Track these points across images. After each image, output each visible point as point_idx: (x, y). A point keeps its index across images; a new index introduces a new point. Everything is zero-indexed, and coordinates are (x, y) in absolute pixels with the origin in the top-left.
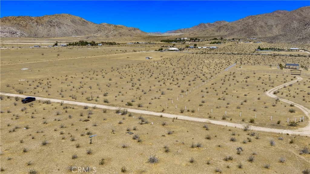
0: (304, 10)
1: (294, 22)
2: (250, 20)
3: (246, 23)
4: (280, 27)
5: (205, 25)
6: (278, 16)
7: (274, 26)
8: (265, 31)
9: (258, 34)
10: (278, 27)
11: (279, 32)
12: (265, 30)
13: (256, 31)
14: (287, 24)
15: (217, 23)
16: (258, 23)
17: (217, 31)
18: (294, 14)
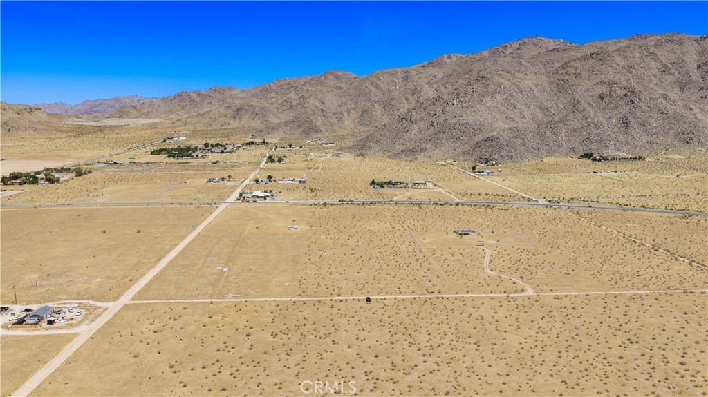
0: (382, 78)
1: (376, 106)
2: (293, 95)
3: (286, 101)
4: (354, 114)
5: (189, 95)
6: (340, 88)
7: (345, 114)
8: (332, 125)
9: (323, 130)
10: (351, 115)
11: (355, 124)
12: (332, 121)
13: (317, 123)
14: (366, 111)
15: (216, 91)
16: (308, 100)
17: (235, 118)
18: (366, 84)
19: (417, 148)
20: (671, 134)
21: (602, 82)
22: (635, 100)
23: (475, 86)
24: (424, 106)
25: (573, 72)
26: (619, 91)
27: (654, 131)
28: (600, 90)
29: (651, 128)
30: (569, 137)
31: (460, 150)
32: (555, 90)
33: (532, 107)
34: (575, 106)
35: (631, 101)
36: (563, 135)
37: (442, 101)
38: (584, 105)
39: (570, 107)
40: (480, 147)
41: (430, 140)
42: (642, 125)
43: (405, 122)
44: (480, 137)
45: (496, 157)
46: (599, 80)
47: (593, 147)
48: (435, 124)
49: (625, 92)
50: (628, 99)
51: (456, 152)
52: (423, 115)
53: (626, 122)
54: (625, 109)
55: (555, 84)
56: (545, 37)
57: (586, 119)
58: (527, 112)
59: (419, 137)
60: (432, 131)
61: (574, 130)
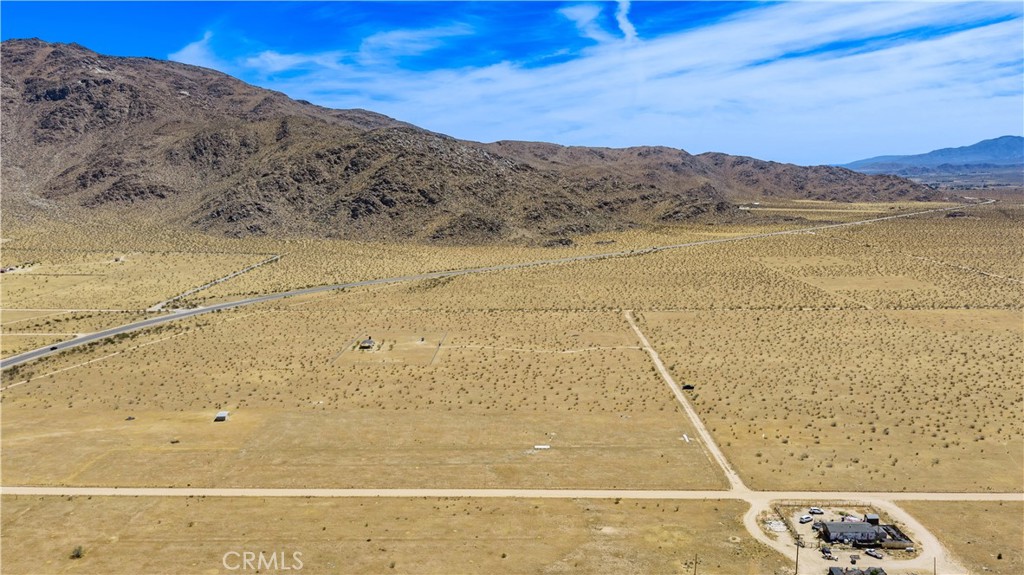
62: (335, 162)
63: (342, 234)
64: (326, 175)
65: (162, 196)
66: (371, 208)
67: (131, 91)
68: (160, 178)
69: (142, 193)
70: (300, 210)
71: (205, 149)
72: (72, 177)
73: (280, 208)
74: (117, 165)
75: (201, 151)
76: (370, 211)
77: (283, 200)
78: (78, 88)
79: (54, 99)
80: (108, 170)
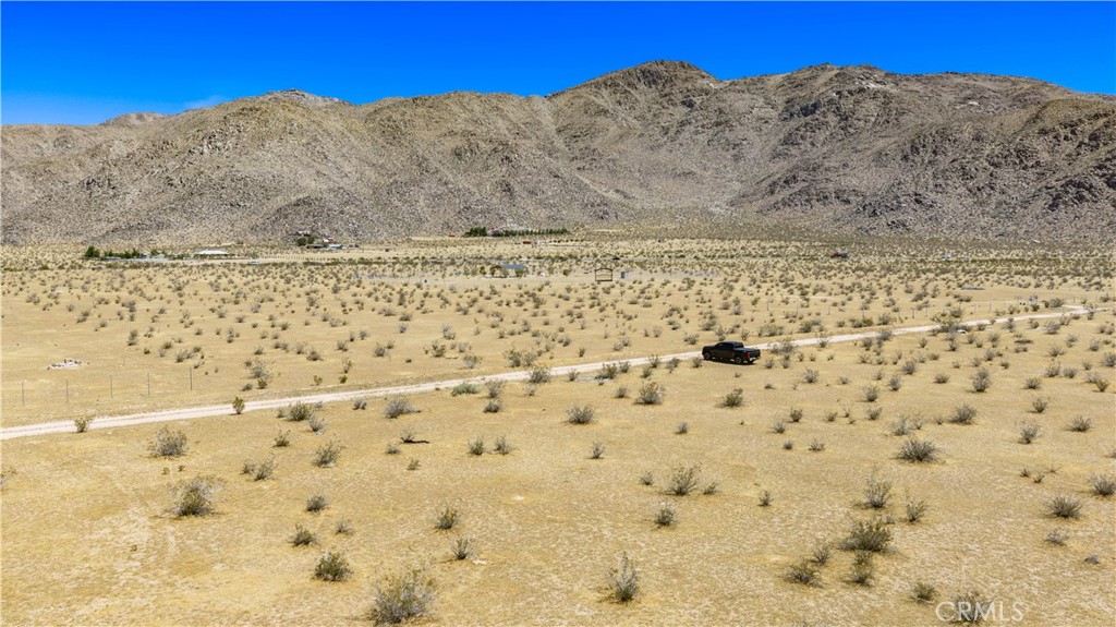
19: (148, 222)
20: (575, 205)
21: (452, 133)
22: (512, 156)
23: (241, 123)
24: (137, 159)
25: (400, 118)
26: (482, 145)
27: (552, 202)
28: (451, 144)
29: (547, 198)
30: (434, 207)
31: (244, 224)
32: (380, 141)
33: (354, 161)
34: (422, 164)
35: (507, 158)
36: (422, 204)
37: (175, 152)
38: (434, 164)
39: (414, 167)
40: (286, 217)
41: (173, 209)
42: (532, 193)
43: (95, 188)
44: (279, 201)
45: (326, 231)
46: (444, 130)
47: (480, 221)
48: (177, 181)
49: (492, 146)
50: (500, 155)
51: (235, 229)
52: (138, 175)
53: (508, 189)
54: (501, 171)
55: (378, 133)
56: (310, 92)
57: (446, 184)
58: (347, 168)
59: (145, 206)
60: (172, 194)
61: (440, 196)
62: (1066, 138)
63: (1021, 232)
64: (1045, 157)
65: (848, 202)
66: (1085, 193)
67: (885, 97)
68: (855, 182)
69: (826, 198)
70: (981, 204)
71: (924, 146)
72: (764, 185)
73: (953, 202)
74: (814, 170)
75: (917, 149)
76: (1081, 198)
77: (962, 190)
78: (831, 102)
79: (805, 115)
80: (802, 175)
